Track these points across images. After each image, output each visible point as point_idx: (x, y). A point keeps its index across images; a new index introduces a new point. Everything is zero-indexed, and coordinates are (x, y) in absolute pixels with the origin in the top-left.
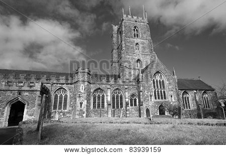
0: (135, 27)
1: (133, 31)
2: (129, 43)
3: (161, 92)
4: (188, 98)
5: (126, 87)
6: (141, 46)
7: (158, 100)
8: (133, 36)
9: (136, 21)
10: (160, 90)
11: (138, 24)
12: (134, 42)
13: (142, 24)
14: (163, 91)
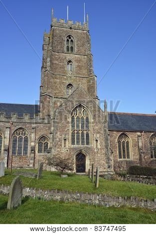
0: (69, 37)
1: (65, 43)
2: (57, 60)
3: (83, 134)
4: (128, 143)
5: (34, 126)
6: (75, 64)
7: (76, 146)
8: (65, 49)
9: (71, 28)
10: (80, 132)
11: (73, 33)
12: (65, 58)
13: (80, 31)
14: (85, 132)
